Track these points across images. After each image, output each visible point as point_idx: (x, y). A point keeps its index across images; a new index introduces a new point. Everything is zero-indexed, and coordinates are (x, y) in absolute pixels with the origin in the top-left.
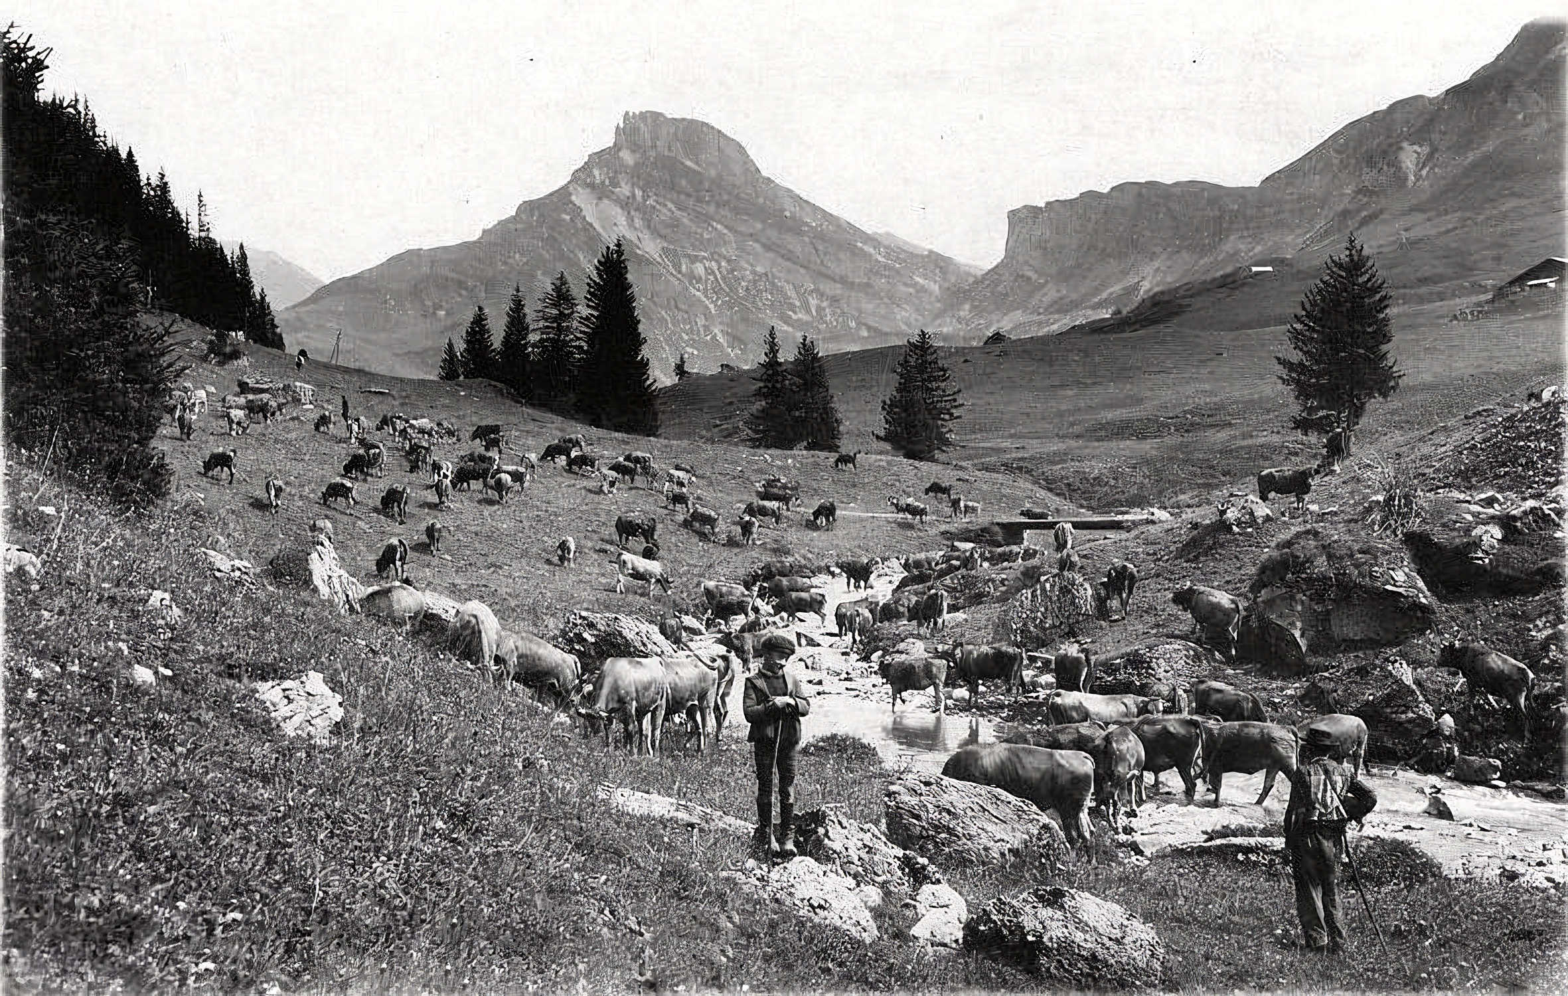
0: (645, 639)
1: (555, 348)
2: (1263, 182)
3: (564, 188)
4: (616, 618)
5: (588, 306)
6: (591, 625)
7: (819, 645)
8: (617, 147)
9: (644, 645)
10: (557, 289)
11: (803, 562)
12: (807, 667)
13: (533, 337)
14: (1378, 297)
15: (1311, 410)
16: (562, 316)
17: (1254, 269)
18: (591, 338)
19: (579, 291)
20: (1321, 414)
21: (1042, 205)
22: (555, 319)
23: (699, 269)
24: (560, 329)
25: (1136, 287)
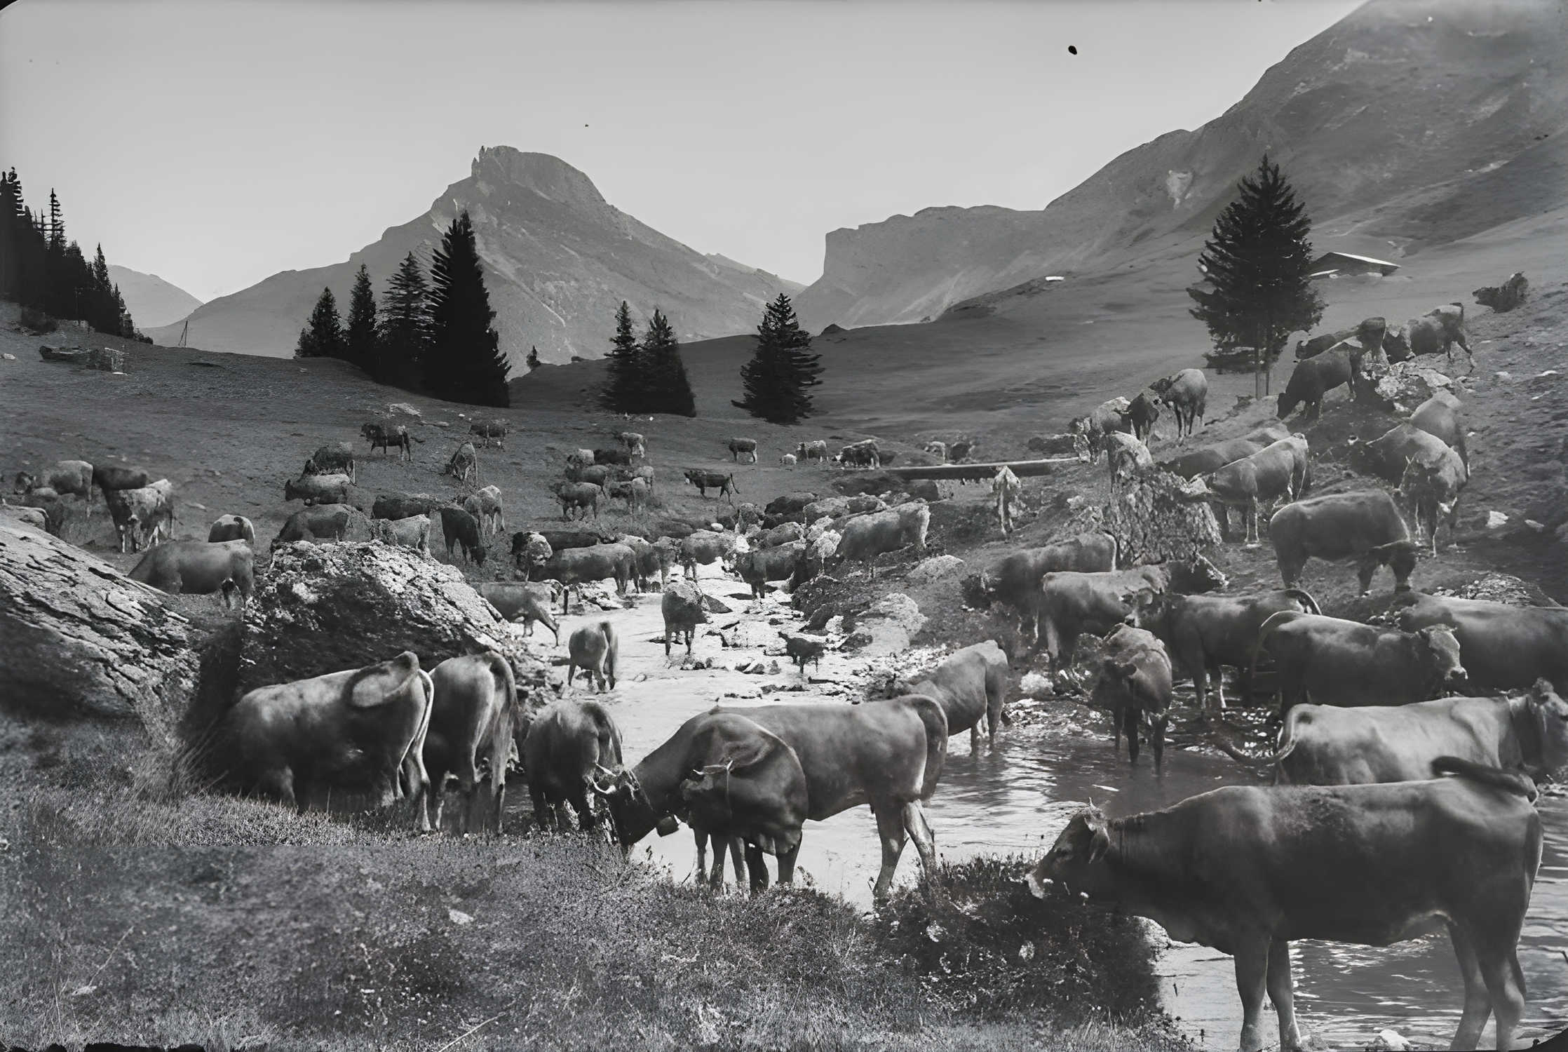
0: (428, 592)
1: (403, 326)
2: (1048, 207)
3: (427, 215)
4: (366, 551)
5: (435, 279)
6: (313, 567)
7: (730, 611)
8: (474, 179)
9: (426, 605)
10: (406, 270)
11: (678, 517)
12: (725, 644)
13: (381, 318)
14: (1293, 223)
15: (1228, 346)
16: (410, 298)
17: (1048, 279)
18: (438, 313)
19: (426, 268)
20: (1238, 349)
21: (856, 228)
22: (403, 299)
23: (550, 287)
24: (408, 310)
25: (939, 300)
